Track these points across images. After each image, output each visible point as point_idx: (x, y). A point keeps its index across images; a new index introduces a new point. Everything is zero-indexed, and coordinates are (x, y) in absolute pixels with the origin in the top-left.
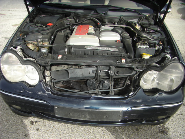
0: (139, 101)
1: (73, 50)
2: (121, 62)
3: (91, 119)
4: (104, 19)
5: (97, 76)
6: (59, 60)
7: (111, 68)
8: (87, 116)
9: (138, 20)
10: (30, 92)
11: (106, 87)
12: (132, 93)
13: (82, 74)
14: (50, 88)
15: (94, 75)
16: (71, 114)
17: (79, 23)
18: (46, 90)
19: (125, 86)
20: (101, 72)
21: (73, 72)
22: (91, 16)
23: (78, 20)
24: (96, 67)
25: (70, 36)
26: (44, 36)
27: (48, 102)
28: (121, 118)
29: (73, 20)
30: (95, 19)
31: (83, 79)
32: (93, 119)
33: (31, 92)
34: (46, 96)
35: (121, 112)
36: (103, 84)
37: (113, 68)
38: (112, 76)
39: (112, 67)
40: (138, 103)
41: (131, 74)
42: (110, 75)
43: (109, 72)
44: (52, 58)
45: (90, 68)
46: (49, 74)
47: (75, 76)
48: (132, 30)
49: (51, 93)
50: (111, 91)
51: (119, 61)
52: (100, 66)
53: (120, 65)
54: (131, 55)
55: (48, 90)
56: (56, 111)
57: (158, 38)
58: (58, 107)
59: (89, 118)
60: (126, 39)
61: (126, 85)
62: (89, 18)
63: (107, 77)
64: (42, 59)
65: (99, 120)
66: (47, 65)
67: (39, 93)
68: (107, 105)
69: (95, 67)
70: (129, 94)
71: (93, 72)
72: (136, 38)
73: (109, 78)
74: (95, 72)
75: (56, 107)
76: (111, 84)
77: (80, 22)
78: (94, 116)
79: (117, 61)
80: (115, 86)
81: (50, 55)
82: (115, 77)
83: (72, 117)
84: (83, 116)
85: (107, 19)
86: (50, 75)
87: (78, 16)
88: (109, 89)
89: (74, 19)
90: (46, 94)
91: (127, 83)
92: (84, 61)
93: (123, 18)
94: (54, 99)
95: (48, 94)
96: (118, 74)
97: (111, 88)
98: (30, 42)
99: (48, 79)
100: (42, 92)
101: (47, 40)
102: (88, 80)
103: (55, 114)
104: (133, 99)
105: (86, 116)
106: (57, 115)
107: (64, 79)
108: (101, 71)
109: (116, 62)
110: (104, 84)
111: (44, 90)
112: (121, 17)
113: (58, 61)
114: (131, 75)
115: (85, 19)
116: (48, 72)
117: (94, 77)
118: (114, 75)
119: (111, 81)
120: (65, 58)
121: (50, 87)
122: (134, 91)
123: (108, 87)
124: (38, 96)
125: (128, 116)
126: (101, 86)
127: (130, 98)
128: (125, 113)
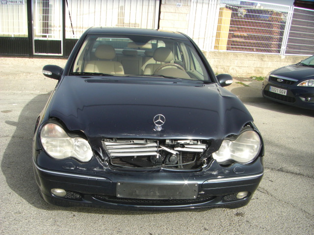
0: (215, 173)
8: (157, 192)
10: (83, 169)
11: (174, 161)
12: (205, 166)
16: (137, 192)
18: (103, 165)
19: (195, 160)
27: (108, 177)
28: (196, 193)
33: (85, 169)
34: (105, 172)
35: (196, 185)
36: (170, 158)
40: (214, 174)
49: (110, 169)
50: (180, 166)
55: (105, 166)
56: (118, 189)
58: (122, 184)
59: (159, 196)
65: (170, 198)
67: (95, 169)
70: (203, 167)
75: (119, 184)
76: (179, 158)
78: (165, 192)
80: (183, 160)
83: (138, 196)
84: (152, 193)
88: (177, 163)
90: (105, 170)
94: (116, 174)
95: (106, 169)
97: (179, 162)
100: (98, 167)
103: (117, 194)
104: (207, 171)
105: (155, 193)
106: (119, 196)
110: (171, 158)
111: (101, 165)
122: (207, 163)
123: (176, 161)
124: (94, 173)
125: (204, 191)
126: (167, 160)
127: (204, 170)
128: (201, 187)
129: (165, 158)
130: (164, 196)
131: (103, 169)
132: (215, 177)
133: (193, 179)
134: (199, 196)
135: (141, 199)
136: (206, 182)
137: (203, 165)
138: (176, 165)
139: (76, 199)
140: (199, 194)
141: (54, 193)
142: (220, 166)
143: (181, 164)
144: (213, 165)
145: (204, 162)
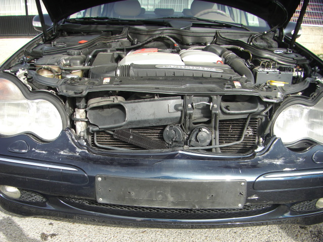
0: (278, 162)
1: (133, 71)
2: (234, 86)
3: (178, 204)
4: (185, 37)
5: (185, 118)
6: (105, 85)
7: (213, 99)
8: (169, 196)
9: (249, 40)
10: (41, 152)
11: (205, 140)
12: (260, 149)
13: (154, 114)
14: (85, 144)
15: (179, 114)
16: (133, 194)
17: (138, 45)
18: (76, 146)
19: (243, 139)
20: (192, 106)
21: (133, 110)
22: (160, 32)
23: (136, 41)
24: (183, 97)
25: (123, 56)
26: (71, 57)
27: (82, 167)
28: (243, 198)
29: (126, 41)
30: (168, 37)
31: (154, 125)
32: (182, 205)
33: (44, 152)
34: (77, 157)
35: (243, 184)
36: (197, 134)
37: (217, 98)
38: (216, 115)
39: (215, 97)
40: (276, 165)
41: (255, 110)
42: (213, 112)
43: (210, 105)
44: (89, 83)
45: (170, 99)
46: (84, 115)
47: (139, 118)
48: (242, 49)
49: (87, 152)
50: (216, 148)
51: (228, 85)
52: (190, 95)
53: (230, 91)
54: (249, 80)
55: (80, 146)
56: (99, 189)
57: (293, 59)
58: (104, 179)
59: (172, 202)
60: (234, 58)
61: (245, 138)
62: (157, 36)
63: (206, 120)
64: (69, 86)
65: (194, 206)
66: (79, 95)
67: (62, 153)
68: (211, 170)
69: (179, 99)
70: (256, 151)
71: (176, 107)
72: (251, 63)
73: (209, 122)
74: (180, 108)
75: (100, 179)
76: (213, 136)
77: (140, 44)
78: (184, 195)
79: (225, 84)
80: (222, 140)
81: (86, 79)
82: (222, 117)
83: (134, 201)
84: (160, 196)
85: (190, 37)
86: (86, 118)
87: (137, 32)
88: (210, 144)
89: (128, 38)
90: (78, 154)
91: (245, 132)
92: (158, 87)
93: (221, 34)
94: (96, 161)
95: (81, 153)
96: (229, 110)
97: (213, 143)
98: (44, 66)
99: (81, 127)
100: (68, 149)
101: (78, 62)
102: (165, 126)
103: (97, 196)
104: (264, 158)
105: (166, 197)
106: (101, 200)
107: (115, 123)
108: (194, 104)
109: (223, 88)
110: (200, 134)
111: (73, 146)
112: (216, 33)
113: (102, 86)
114: (254, 112)
115: (150, 38)
116: (82, 111)
117: (179, 119)
118: (221, 113)
119: (213, 130)
120: (116, 82)
121: (86, 141)
122: (265, 144)
123: (209, 141)
124: (59, 158)
125: (257, 194)
126: (193, 139)
127: (258, 156)
128: (252, 186)
129: (189, 135)
130: (183, 203)
131: (75, 152)
132: (278, 169)
133: (237, 173)
134: (248, 204)
135: (140, 208)
136: (262, 179)
137: (256, 148)
138: (208, 147)
139: (37, 203)
140: (247, 201)
141: (5, 193)
142: (288, 150)
143: (217, 145)
144: (274, 148)
145: (259, 142)
